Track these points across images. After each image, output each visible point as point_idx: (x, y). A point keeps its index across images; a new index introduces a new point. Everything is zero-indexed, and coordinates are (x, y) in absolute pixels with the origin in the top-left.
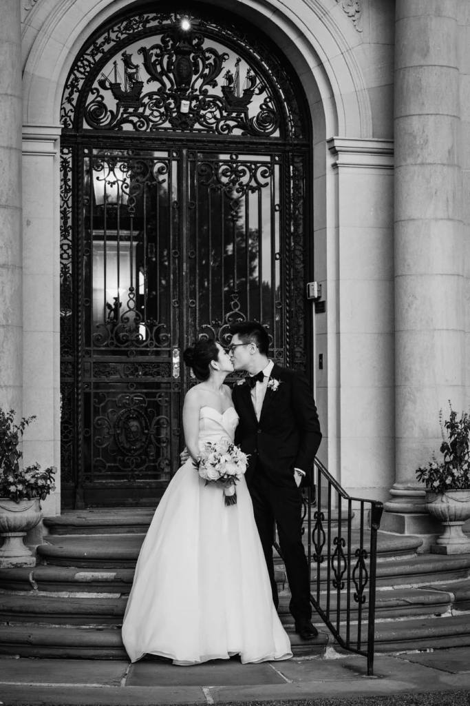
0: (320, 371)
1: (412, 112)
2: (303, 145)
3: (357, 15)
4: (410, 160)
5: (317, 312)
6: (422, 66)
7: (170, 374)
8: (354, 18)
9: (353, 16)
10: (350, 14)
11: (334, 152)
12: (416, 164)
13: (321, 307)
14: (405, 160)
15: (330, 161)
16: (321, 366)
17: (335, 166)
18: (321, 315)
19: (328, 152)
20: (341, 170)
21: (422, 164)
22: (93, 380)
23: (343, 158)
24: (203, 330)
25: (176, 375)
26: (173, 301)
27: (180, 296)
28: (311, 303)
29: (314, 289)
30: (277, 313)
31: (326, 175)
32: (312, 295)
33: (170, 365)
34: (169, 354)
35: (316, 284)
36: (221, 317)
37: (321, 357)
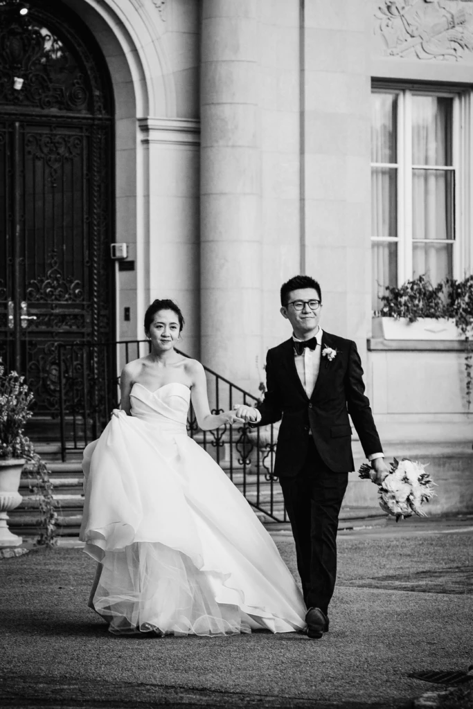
0: (126, 322)
1: (224, 101)
2: (107, 119)
3: (163, 6)
4: (221, 143)
5: (121, 269)
6: (233, 61)
7: (7, 325)
8: (160, 9)
9: (159, 7)
10: (157, 6)
11: (145, 129)
12: (227, 146)
13: (129, 266)
14: (217, 142)
15: (140, 136)
16: (127, 317)
17: (146, 142)
18: (126, 274)
19: (138, 129)
20: (151, 146)
21: (233, 146)
23: (153, 135)
24: (30, 285)
25: (11, 325)
26: (8, 259)
27: (13, 256)
28: (114, 261)
29: (122, 250)
30: (86, 270)
31: (134, 149)
32: (118, 254)
33: (6, 316)
34: (6, 306)
35: (124, 246)
36: (44, 274)
37: (127, 310)
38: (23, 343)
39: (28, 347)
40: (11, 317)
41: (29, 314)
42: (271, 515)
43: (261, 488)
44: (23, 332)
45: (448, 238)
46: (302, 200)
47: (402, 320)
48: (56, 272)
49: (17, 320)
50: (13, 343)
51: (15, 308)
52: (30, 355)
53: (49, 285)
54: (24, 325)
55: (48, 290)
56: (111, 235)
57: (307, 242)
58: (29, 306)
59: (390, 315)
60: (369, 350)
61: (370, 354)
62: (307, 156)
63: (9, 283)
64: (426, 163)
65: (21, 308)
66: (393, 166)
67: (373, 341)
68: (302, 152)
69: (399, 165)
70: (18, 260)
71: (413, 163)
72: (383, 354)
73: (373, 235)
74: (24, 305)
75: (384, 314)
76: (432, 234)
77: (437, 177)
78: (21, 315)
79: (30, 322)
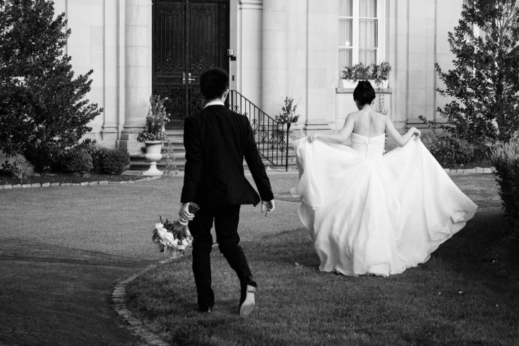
0: (233, 82)
4: (270, 9)
5: (231, 60)
7: (182, 83)
11: (241, 3)
12: (272, 11)
13: (234, 58)
14: (268, 9)
15: (239, 6)
16: (233, 79)
17: (241, 9)
18: (233, 62)
19: (238, 4)
20: (243, 10)
21: (275, 11)
22: (157, 84)
23: (243, 6)
24: (193, 66)
25: (184, 83)
26: (183, 56)
27: (185, 54)
28: (229, 57)
29: (231, 52)
30: (217, 60)
31: (236, 11)
32: (230, 54)
33: (182, 79)
34: (182, 75)
35: (232, 51)
36: (198, 61)
37: (233, 76)
38: (189, 90)
39: (191, 91)
40: (184, 79)
41: (192, 78)
42: (272, 163)
43: (269, 151)
44: (189, 85)
45: (375, 47)
46: (307, 32)
47: (351, 81)
48: (204, 61)
49: (187, 80)
50: (185, 90)
51: (186, 76)
52: (192, 95)
53: (200, 66)
54: (190, 82)
55: (200, 68)
56: (227, 46)
57: (309, 49)
58: (192, 75)
59: (346, 79)
60: (337, 93)
61: (338, 94)
62: (309, 15)
63: (184, 65)
64: (366, 16)
65: (188, 76)
66: (351, 17)
67: (338, 89)
68: (307, 13)
69: (353, 17)
70: (187, 56)
71: (360, 16)
72: (343, 94)
73: (339, 46)
74: (190, 74)
75: (344, 78)
76: (368, 45)
77: (371, 22)
78: (188, 78)
79: (192, 81)
